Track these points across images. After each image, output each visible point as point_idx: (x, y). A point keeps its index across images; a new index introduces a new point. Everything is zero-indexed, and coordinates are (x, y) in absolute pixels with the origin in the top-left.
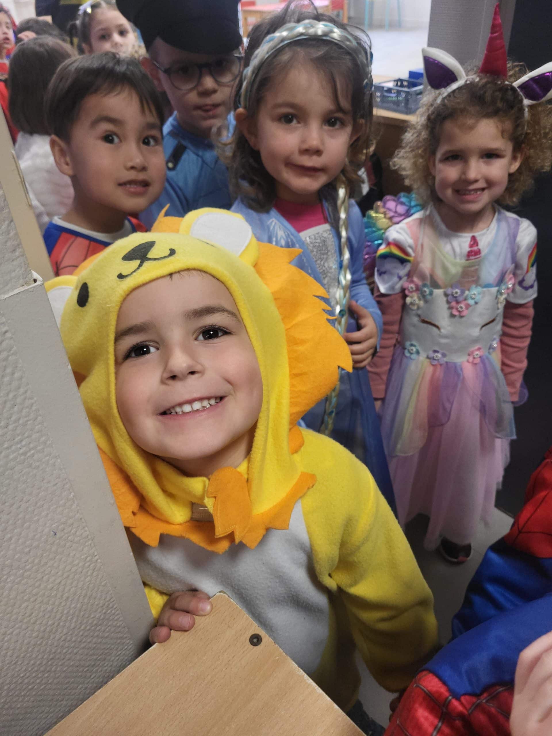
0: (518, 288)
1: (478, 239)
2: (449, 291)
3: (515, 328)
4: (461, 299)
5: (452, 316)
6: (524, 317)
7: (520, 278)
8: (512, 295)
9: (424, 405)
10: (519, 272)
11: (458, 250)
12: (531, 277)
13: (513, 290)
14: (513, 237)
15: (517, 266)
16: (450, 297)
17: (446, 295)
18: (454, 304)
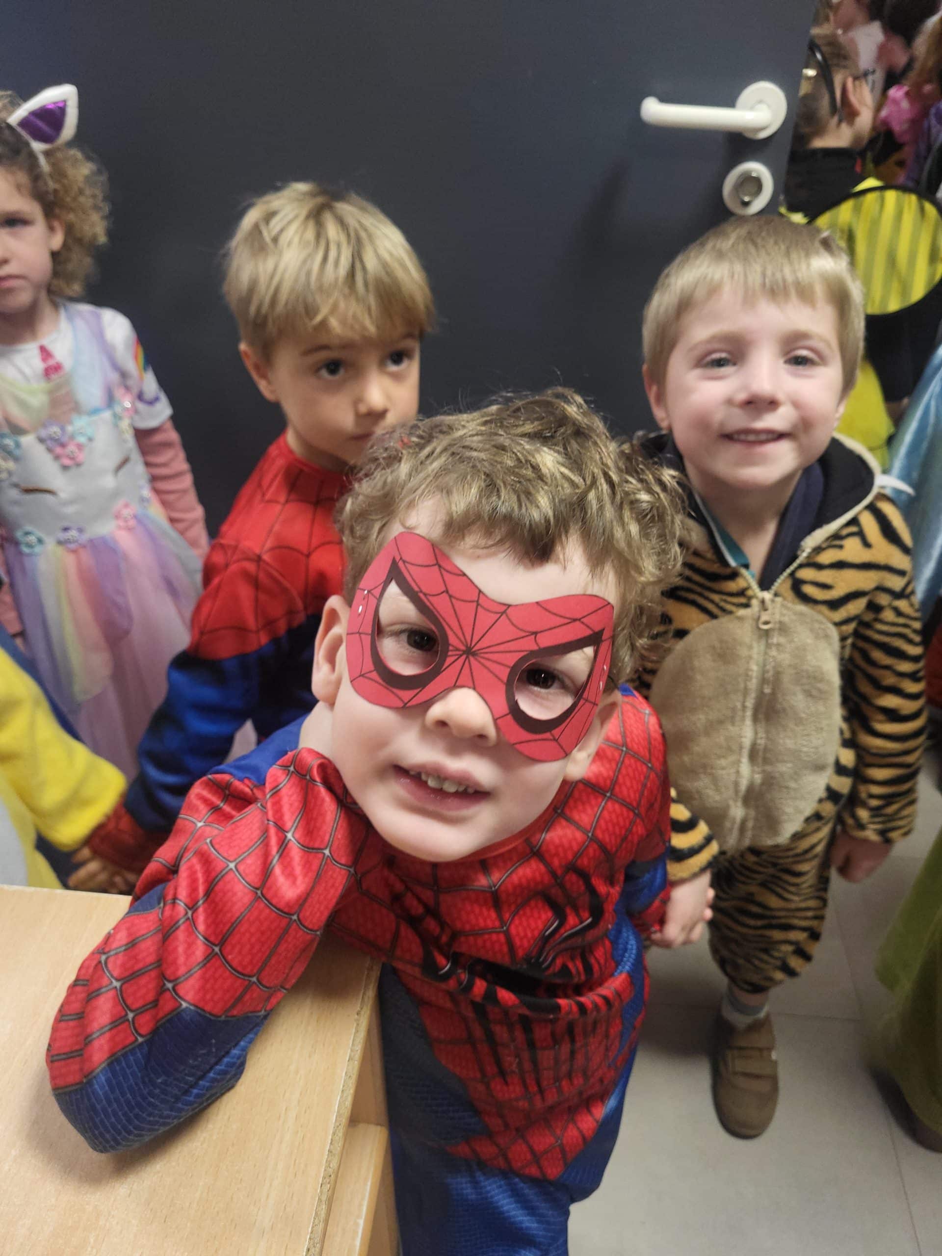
0: (140, 406)
1: (50, 347)
2: (43, 433)
3: (164, 465)
4: (65, 439)
5: (65, 468)
6: (167, 445)
7: (135, 391)
8: (136, 418)
9: (86, 613)
10: (130, 383)
11: (28, 371)
12: (150, 384)
13: (136, 411)
14: (99, 335)
15: (124, 375)
16: (49, 443)
17: (41, 440)
18: (58, 450)
